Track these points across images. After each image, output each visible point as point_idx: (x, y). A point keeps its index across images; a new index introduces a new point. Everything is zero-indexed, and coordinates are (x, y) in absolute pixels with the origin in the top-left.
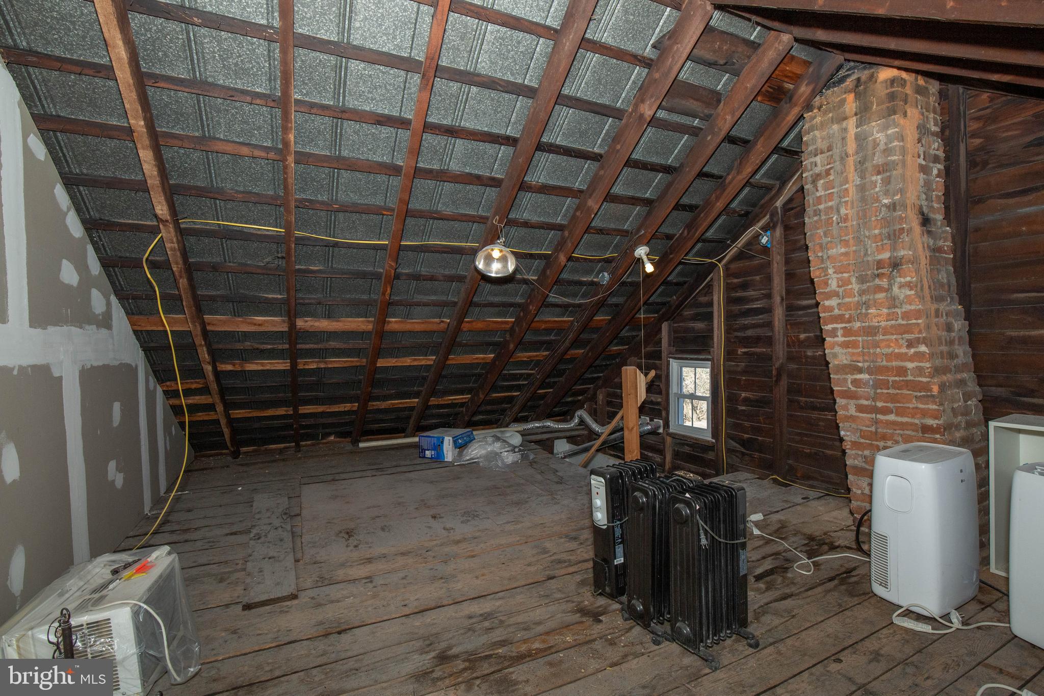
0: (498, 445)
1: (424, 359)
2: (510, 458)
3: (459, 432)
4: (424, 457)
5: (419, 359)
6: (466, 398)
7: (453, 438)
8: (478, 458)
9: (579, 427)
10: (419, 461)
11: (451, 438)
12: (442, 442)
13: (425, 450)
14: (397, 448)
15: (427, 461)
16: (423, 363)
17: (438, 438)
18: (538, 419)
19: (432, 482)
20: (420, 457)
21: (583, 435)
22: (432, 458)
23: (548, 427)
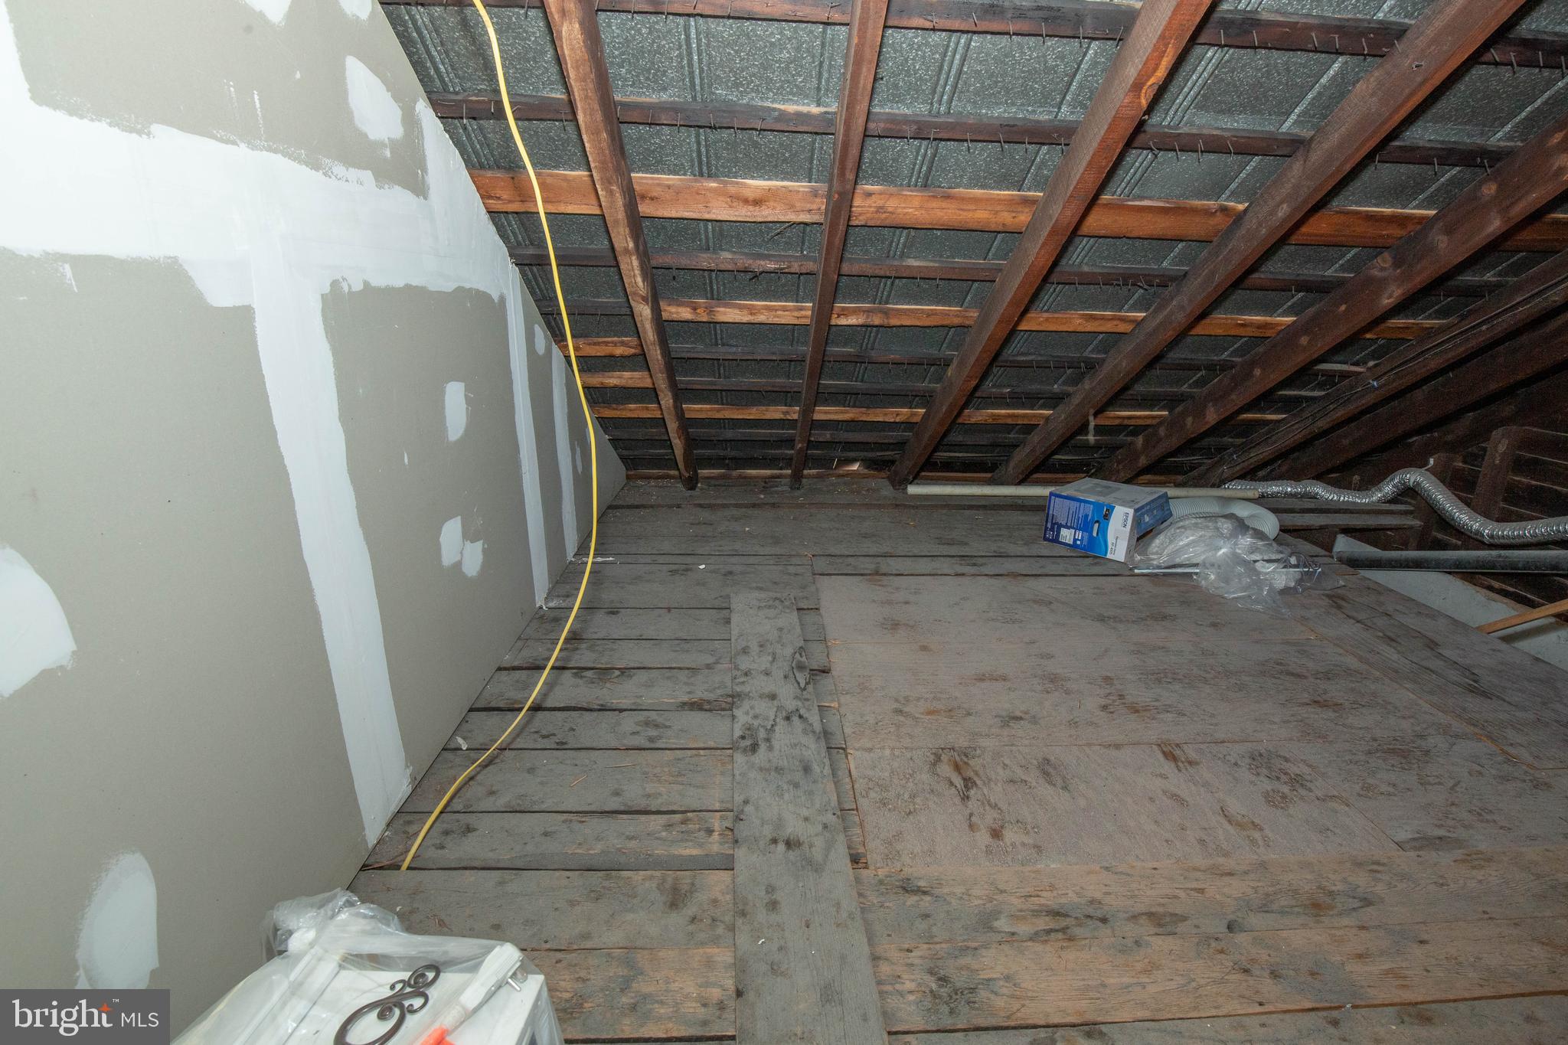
0: (1246, 541)
1: (1113, 318)
2: (1281, 577)
3: (1145, 494)
4: (1056, 540)
5: (1103, 318)
6: (1153, 417)
7: (1136, 511)
8: (1196, 565)
9: (1393, 507)
10: (1045, 548)
11: (1131, 512)
12: (1107, 517)
13: (1060, 526)
14: (984, 507)
15: (1063, 551)
16: (1109, 327)
17: (1098, 506)
18: (1295, 476)
19: (1102, 619)
20: (1045, 539)
21: (1411, 528)
22: (1074, 546)
23: (1314, 497)
